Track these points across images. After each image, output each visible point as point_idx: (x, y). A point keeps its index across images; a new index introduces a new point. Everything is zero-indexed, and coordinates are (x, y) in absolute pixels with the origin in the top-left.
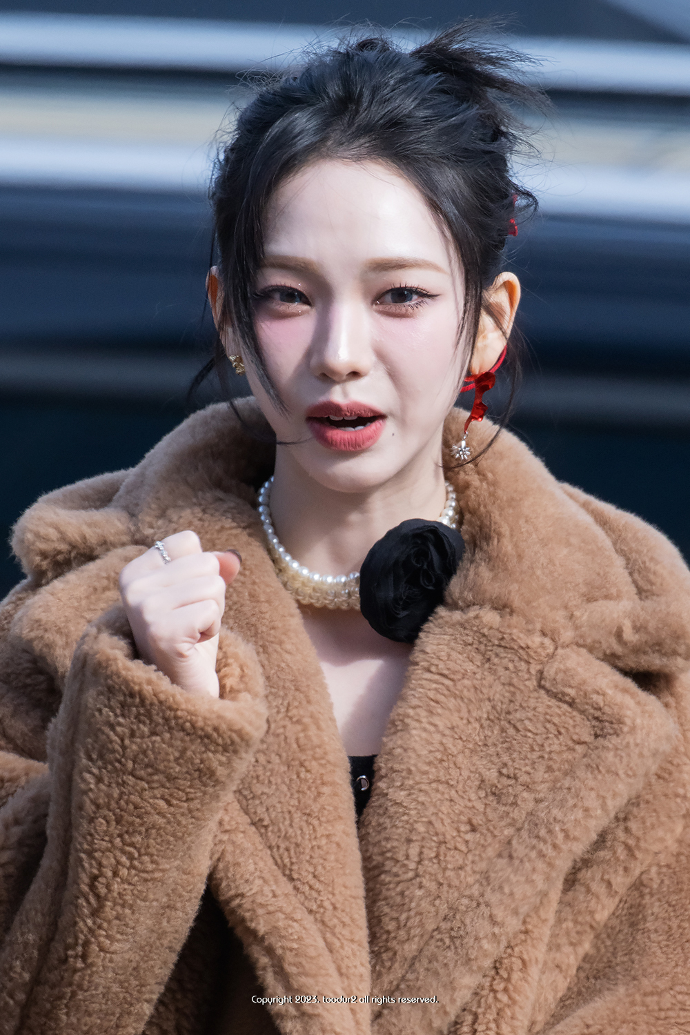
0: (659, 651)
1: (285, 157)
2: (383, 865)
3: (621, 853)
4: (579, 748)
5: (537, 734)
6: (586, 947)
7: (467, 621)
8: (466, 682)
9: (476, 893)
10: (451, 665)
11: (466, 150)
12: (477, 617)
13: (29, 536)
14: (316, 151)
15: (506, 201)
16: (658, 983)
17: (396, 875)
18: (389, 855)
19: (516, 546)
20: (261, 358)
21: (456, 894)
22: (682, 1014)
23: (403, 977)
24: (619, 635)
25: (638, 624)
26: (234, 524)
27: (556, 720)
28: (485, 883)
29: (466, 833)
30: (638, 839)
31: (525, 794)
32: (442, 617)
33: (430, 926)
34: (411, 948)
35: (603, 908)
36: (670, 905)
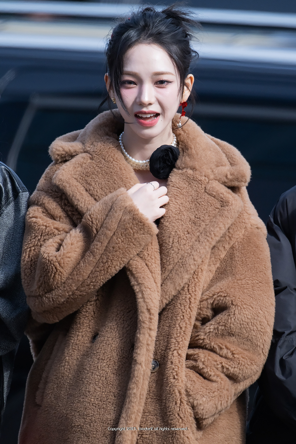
0: (237, 180)
1: (129, 43)
2: (163, 244)
3: (227, 238)
4: (217, 210)
5: (205, 206)
6: (218, 265)
7: (183, 173)
8: (184, 190)
9: (190, 252)
10: (180, 185)
11: (179, 40)
12: (186, 172)
13: (54, 150)
14: (137, 42)
15: (190, 54)
16: (241, 277)
17: (166, 247)
18: (164, 241)
19: (196, 151)
20: (122, 100)
21: (183, 252)
22: (248, 286)
23: (168, 275)
24: (226, 177)
25: (232, 173)
26: (113, 146)
27: (210, 202)
28: (192, 249)
29: (186, 234)
30: (232, 235)
31: (203, 223)
32: (175, 172)
33: (176, 261)
34: (170, 267)
35: (223, 254)
36: (242, 253)
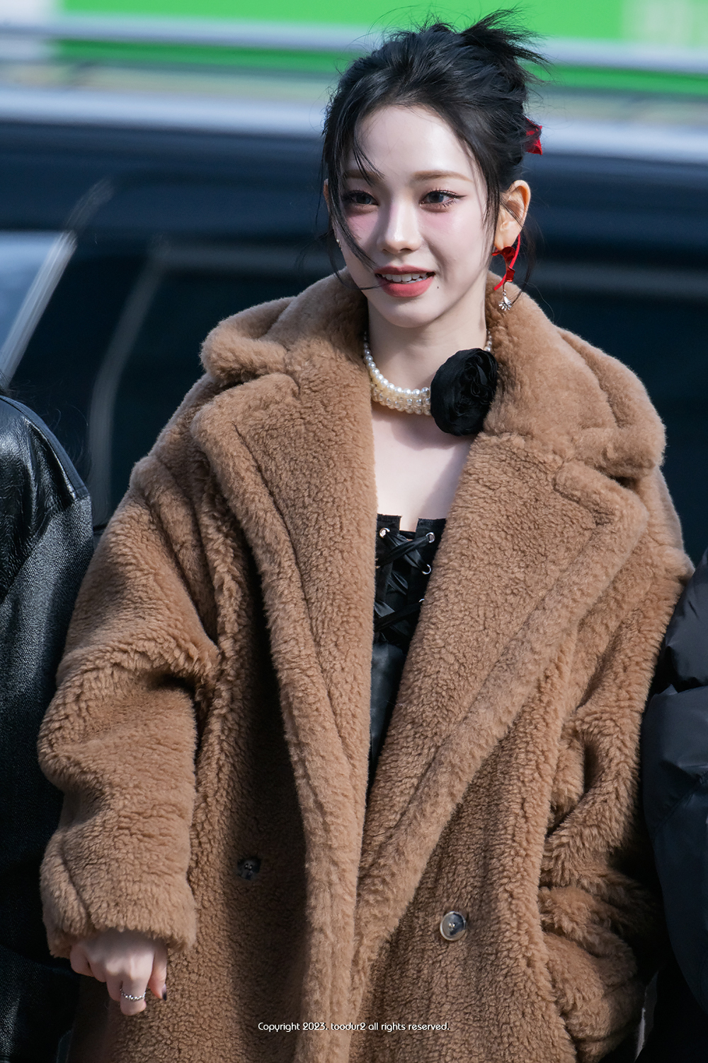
0: (631, 464)
4: (587, 534)
12: (508, 441)
25: (617, 445)
32: (484, 441)
35: (604, 643)
